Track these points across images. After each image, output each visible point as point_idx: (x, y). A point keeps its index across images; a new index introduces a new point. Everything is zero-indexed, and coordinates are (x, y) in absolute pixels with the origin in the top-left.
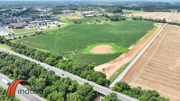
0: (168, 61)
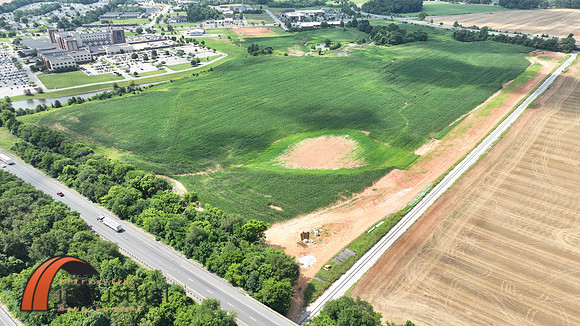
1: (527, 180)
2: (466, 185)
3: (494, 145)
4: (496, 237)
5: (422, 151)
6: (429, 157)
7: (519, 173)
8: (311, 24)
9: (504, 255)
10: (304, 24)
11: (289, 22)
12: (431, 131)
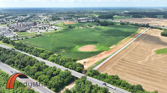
0: (139, 57)
1: (134, 53)
2: (120, 53)
3: (128, 46)
4: (126, 62)
5: (111, 48)
6: (113, 48)
7: (132, 51)
8: (84, 21)
9: (127, 65)
10: (83, 21)
11: (79, 21)
12: (113, 44)
